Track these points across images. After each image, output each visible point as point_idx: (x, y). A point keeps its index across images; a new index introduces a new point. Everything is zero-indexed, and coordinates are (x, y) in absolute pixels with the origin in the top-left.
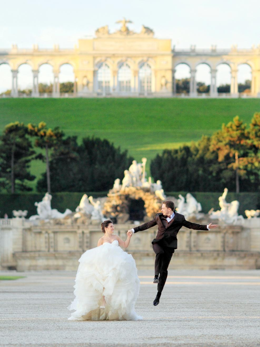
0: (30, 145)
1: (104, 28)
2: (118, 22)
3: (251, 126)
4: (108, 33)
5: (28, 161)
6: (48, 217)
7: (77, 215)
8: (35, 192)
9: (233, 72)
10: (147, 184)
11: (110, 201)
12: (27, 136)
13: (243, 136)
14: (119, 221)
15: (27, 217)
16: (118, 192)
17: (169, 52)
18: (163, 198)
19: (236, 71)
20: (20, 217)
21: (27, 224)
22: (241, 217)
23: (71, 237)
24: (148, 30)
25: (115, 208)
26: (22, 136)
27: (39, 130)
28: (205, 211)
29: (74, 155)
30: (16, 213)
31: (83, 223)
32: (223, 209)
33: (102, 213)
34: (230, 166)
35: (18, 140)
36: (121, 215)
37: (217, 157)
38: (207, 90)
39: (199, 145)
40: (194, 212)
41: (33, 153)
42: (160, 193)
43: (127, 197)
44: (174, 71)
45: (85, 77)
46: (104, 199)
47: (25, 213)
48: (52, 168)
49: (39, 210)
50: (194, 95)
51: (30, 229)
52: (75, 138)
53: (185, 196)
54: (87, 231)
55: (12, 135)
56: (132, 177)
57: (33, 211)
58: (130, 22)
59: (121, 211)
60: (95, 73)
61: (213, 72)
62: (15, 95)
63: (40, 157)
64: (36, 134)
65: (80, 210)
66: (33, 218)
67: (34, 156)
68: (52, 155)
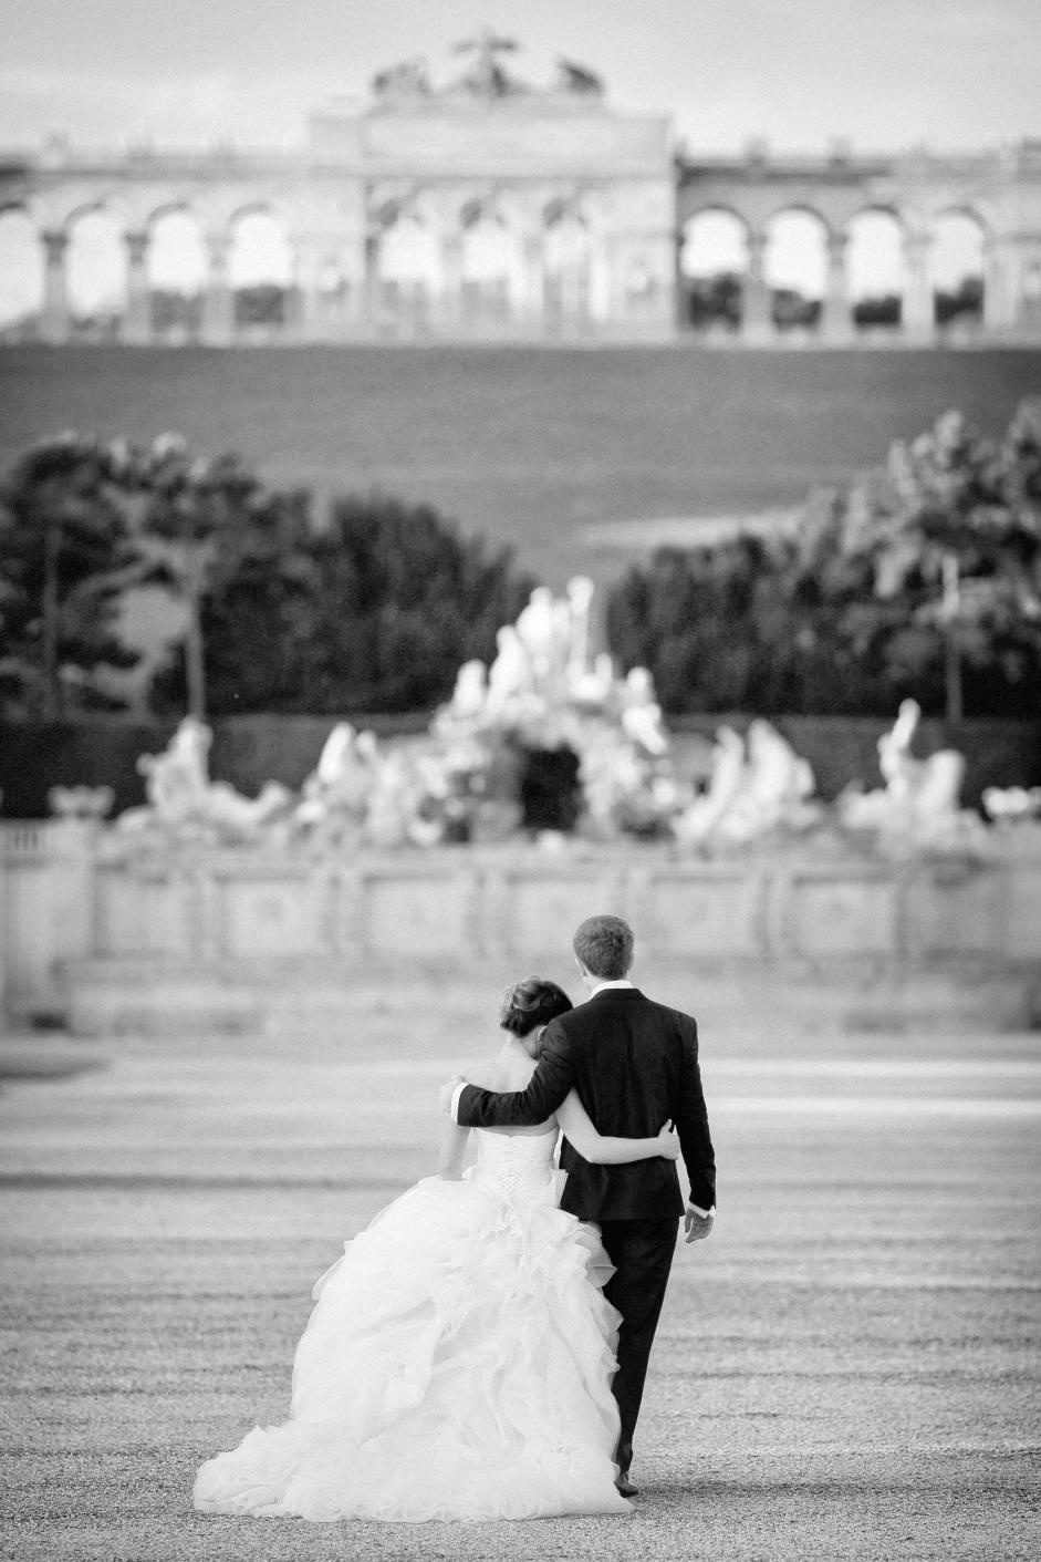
0: (118, 529)
1: (403, 71)
2: (464, 47)
3: (1009, 455)
4: (423, 87)
5: (111, 593)
6: (196, 817)
7: (311, 810)
8: (139, 716)
9: (916, 244)
10: (592, 682)
11: (440, 754)
12: (110, 492)
13: (978, 494)
14: (479, 833)
15: (112, 815)
16: (475, 715)
17: (662, 166)
18: (656, 741)
19: (925, 240)
20: (82, 814)
21: (112, 846)
22: (970, 819)
23: (286, 895)
24: (581, 80)
25: (462, 781)
26: (89, 493)
27: (158, 467)
28: (825, 793)
29: (299, 567)
30: (65, 800)
31: (336, 839)
32: (898, 786)
33: (411, 802)
34: (923, 615)
35: (74, 508)
36: (487, 810)
37: (870, 578)
38: (810, 314)
39: (802, 528)
40: (784, 799)
41: (131, 559)
42: (644, 719)
43: (512, 738)
44: (680, 241)
45: (332, 262)
46: (416, 747)
47: (100, 800)
48: (209, 619)
49: (157, 790)
50: (757, 333)
51: (119, 867)
52: (300, 502)
53: (743, 733)
54: (350, 876)
55: (49, 488)
56: (530, 657)
57: (132, 794)
58: (509, 46)
59: (488, 795)
60: (371, 246)
61: (837, 242)
62: (56, 334)
63: (161, 576)
64: (145, 485)
65: (325, 788)
66: (133, 821)
67: (136, 571)
68: (211, 569)
